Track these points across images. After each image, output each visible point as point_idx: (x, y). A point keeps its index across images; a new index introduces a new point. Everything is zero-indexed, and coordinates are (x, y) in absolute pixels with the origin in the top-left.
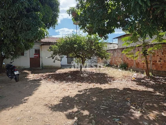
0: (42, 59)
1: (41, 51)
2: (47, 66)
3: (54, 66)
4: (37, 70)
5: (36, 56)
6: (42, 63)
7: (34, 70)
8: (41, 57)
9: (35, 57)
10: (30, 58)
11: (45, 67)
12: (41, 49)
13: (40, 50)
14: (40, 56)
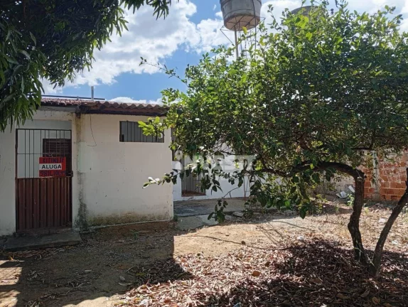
0: (80, 182)
1: (79, 141)
2: (109, 221)
3: (144, 218)
4: (57, 246)
5: (50, 166)
6: (83, 206)
7: (42, 248)
8: (79, 174)
9: (42, 173)
10: (18, 181)
11: (98, 221)
12: (79, 133)
13: (74, 140)
14: (74, 169)
